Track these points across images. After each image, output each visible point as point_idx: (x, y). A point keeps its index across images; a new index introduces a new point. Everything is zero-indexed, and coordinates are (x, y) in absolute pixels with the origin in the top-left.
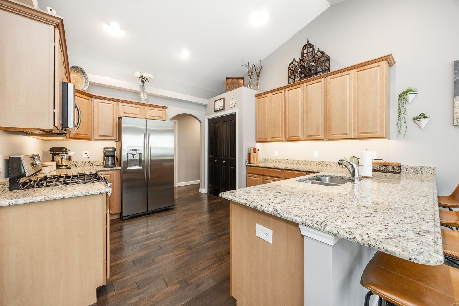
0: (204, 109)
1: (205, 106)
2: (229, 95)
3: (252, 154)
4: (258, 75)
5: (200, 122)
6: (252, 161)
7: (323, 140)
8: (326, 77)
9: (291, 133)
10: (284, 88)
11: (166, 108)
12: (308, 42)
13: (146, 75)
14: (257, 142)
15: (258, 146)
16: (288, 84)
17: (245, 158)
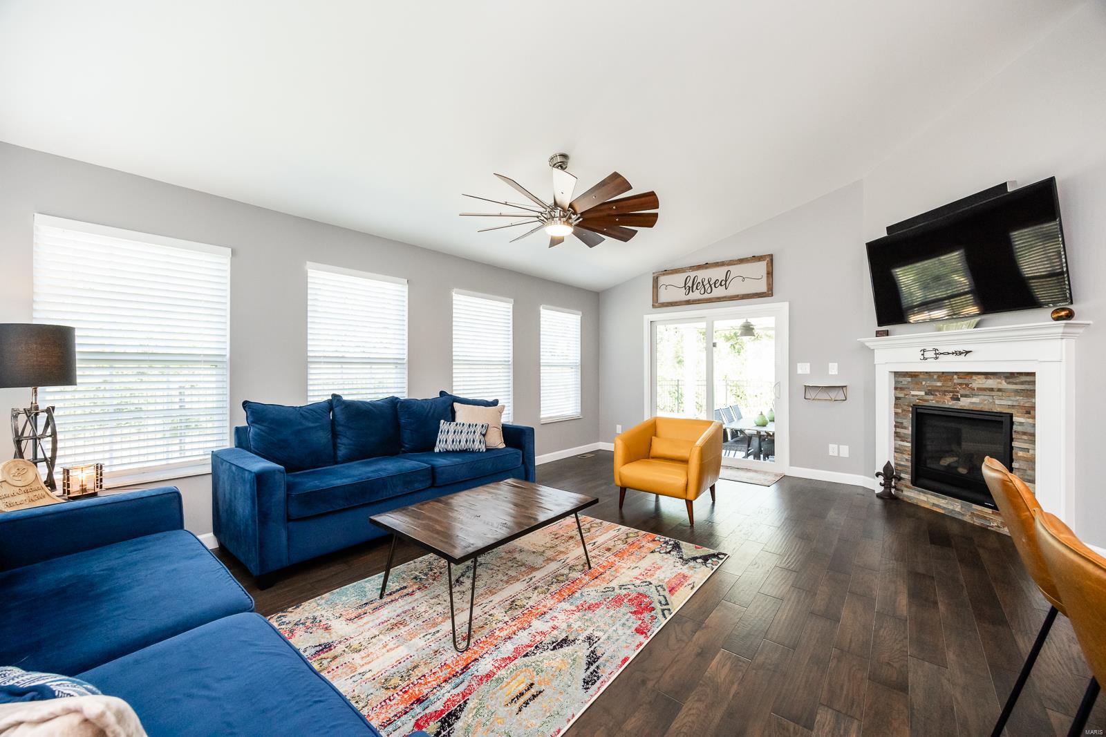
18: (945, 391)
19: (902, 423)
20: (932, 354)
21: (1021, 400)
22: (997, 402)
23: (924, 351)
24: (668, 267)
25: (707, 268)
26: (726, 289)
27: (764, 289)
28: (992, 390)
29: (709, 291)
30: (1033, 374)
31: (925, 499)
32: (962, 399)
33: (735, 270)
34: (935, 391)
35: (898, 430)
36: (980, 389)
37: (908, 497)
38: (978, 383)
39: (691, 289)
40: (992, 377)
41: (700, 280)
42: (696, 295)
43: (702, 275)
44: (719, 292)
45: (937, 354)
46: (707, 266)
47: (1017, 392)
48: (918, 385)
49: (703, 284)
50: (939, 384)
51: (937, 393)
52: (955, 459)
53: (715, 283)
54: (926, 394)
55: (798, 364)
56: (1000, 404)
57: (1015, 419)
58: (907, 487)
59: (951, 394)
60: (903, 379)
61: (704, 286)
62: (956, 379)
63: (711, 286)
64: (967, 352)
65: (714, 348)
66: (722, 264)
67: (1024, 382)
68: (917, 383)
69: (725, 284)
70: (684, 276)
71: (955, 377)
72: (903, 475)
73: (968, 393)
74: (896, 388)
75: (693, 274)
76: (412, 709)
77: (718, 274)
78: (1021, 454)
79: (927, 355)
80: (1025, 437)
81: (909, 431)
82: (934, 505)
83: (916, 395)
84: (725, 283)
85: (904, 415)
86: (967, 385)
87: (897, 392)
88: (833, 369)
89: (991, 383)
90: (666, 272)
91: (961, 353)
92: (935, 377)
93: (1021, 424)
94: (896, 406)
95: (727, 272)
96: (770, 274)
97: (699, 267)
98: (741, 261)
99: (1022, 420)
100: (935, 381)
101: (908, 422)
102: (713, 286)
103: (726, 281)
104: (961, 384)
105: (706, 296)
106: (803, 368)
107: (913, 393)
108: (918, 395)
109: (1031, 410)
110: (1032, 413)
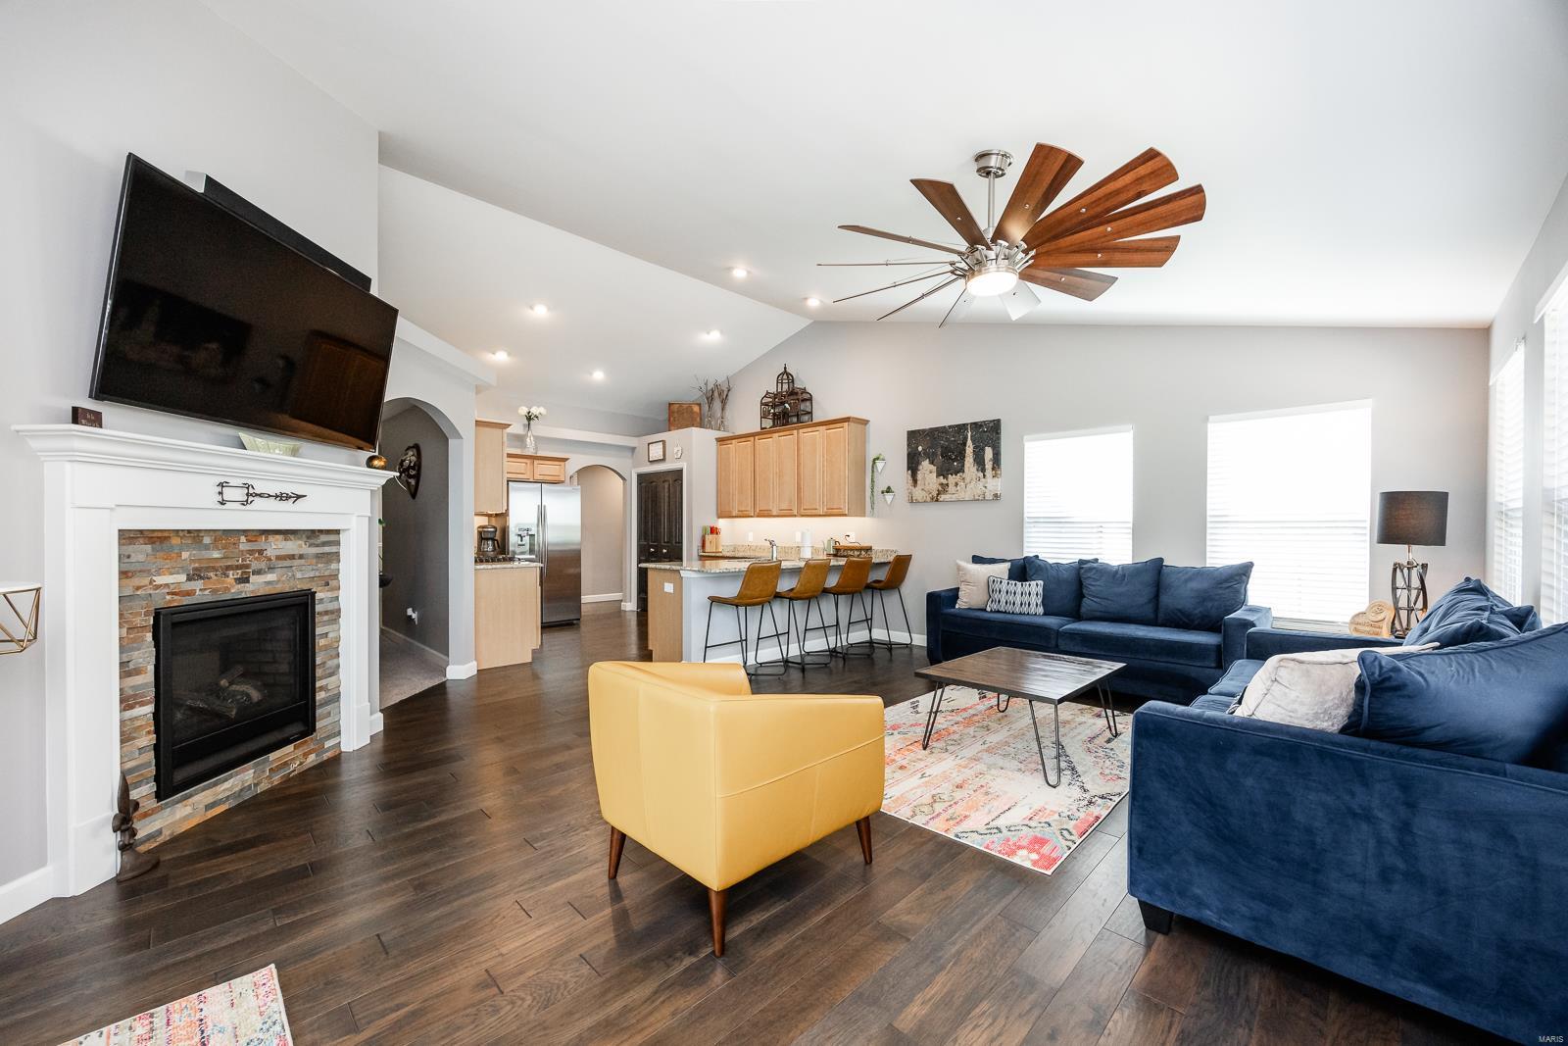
0: (630, 454)
1: (633, 449)
2: (675, 438)
3: (709, 538)
4: (724, 402)
5: (623, 479)
6: (707, 549)
7: (795, 516)
8: (798, 429)
9: (761, 506)
10: (753, 435)
11: (565, 460)
12: (785, 368)
13: (535, 411)
14: (719, 517)
15: (722, 524)
16: (759, 430)
17: (697, 543)
18: (228, 568)
19: (134, 662)
20: (240, 495)
21: (321, 567)
22: (299, 575)
23: (221, 485)
28: (292, 557)
30: (337, 532)
32: (253, 578)
34: (208, 569)
35: (124, 684)
36: (279, 558)
38: (275, 547)
40: (292, 537)
45: (251, 495)
47: (318, 557)
48: (170, 562)
50: (216, 555)
51: (212, 574)
54: (189, 579)
56: (301, 579)
57: (318, 596)
58: (146, 815)
59: (240, 571)
62: (244, 544)
64: (299, 497)
67: (326, 545)
68: (167, 556)
71: (243, 539)
73: (261, 567)
78: (321, 642)
79: (228, 494)
80: (328, 618)
81: (148, 677)
82: (209, 807)
83: (167, 585)
85: (134, 640)
86: (261, 552)
87: (125, 582)
89: (292, 546)
91: (288, 497)
92: (207, 541)
93: (322, 600)
99: (322, 595)
100: (207, 547)
101: (146, 656)
104: (251, 552)
107: (160, 580)
108: (172, 583)
109: (331, 581)
110: (333, 583)
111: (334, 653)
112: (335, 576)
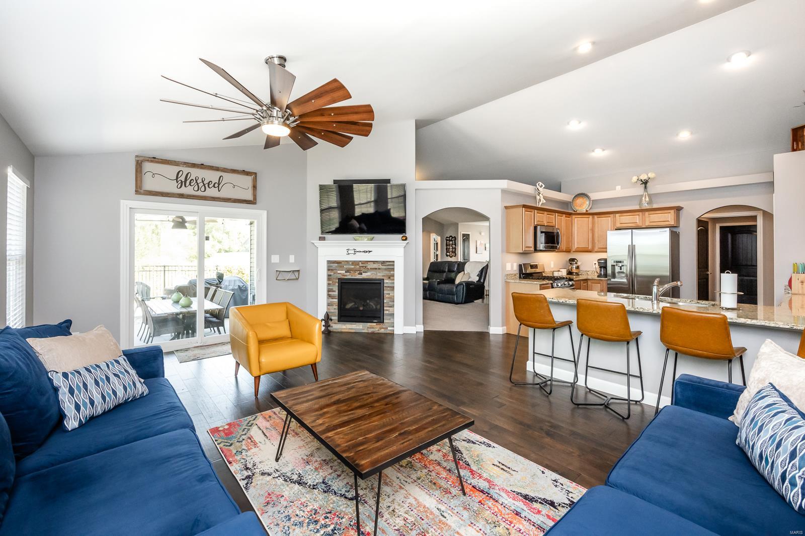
18: (356, 270)
19: (332, 289)
20: (353, 252)
21: (387, 273)
23: (348, 250)
24: (158, 155)
25: (202, 168)
26: (219, 191)
27: (250, 197)
28: (376, 269)
29: (203, 189)
30: (394, 262)
31: (345, 327)
32: (363, 274)
33: (227, 177)
34: (350, 270)
35: (330, 293)
36: (371, 269)
37: (336, 329)
38: (370, 266)
39: (183, 183)
41: (193, 177)
42: (188, 190)
43: (195, 173)
44: (212, 192)
45: (355, 252)
46: (202, 166)
47: (386, 269)
48: (341, 268)
49: (196, 182)
50: (353, 267)
51: (351, 272)
52: (353, 304)
53: (209, 183)
54: (346, 272)
55: (272, 256)
56: (379, 275)
57: (385, 281)
58: (335, 323)
59: (358, 272)
60: (333, 265)
61: (198, 184)
63: (204, 185)
64: (370, 252)
65: (206, 242)
66: (217, 169)
67: (389, 266)
68: (341, 267)
69: (218, 187)
70: (177, 169)
71: (360, 263)
72: (333, 318)
73: (366, 271)
74: (329, 270)
75: (186, 170)
76: (525, 517)
77: (213, 176)
78: (387, 296)
79: (350, 252)
80: (389, 288)
81: (336, 293)
84: (218, 185)
85: (333, 285)
86: (366, 267)
87: (329, 272)
88: (292, 259)
89: (375, 266)
90: (154, 160)
91: (367, 252)
92: (350, 263)
93: (387, 283)
94: (329, 279)
95: (220, 177)
96: (255, 187)
97: (194, 165)
98: (234, 171)
99: (387, 281)
100: (350, 265)
101: (336, 288)
102: (207, 186)
103: (219, 184)
104: (363, 267)
105: (199, 193)
106: (275, 259)
107: (339, 272)
108: (341, 273)
109: (391, 277)
110: (391, 278)
111: (392, 300)
112: (393, 276)
